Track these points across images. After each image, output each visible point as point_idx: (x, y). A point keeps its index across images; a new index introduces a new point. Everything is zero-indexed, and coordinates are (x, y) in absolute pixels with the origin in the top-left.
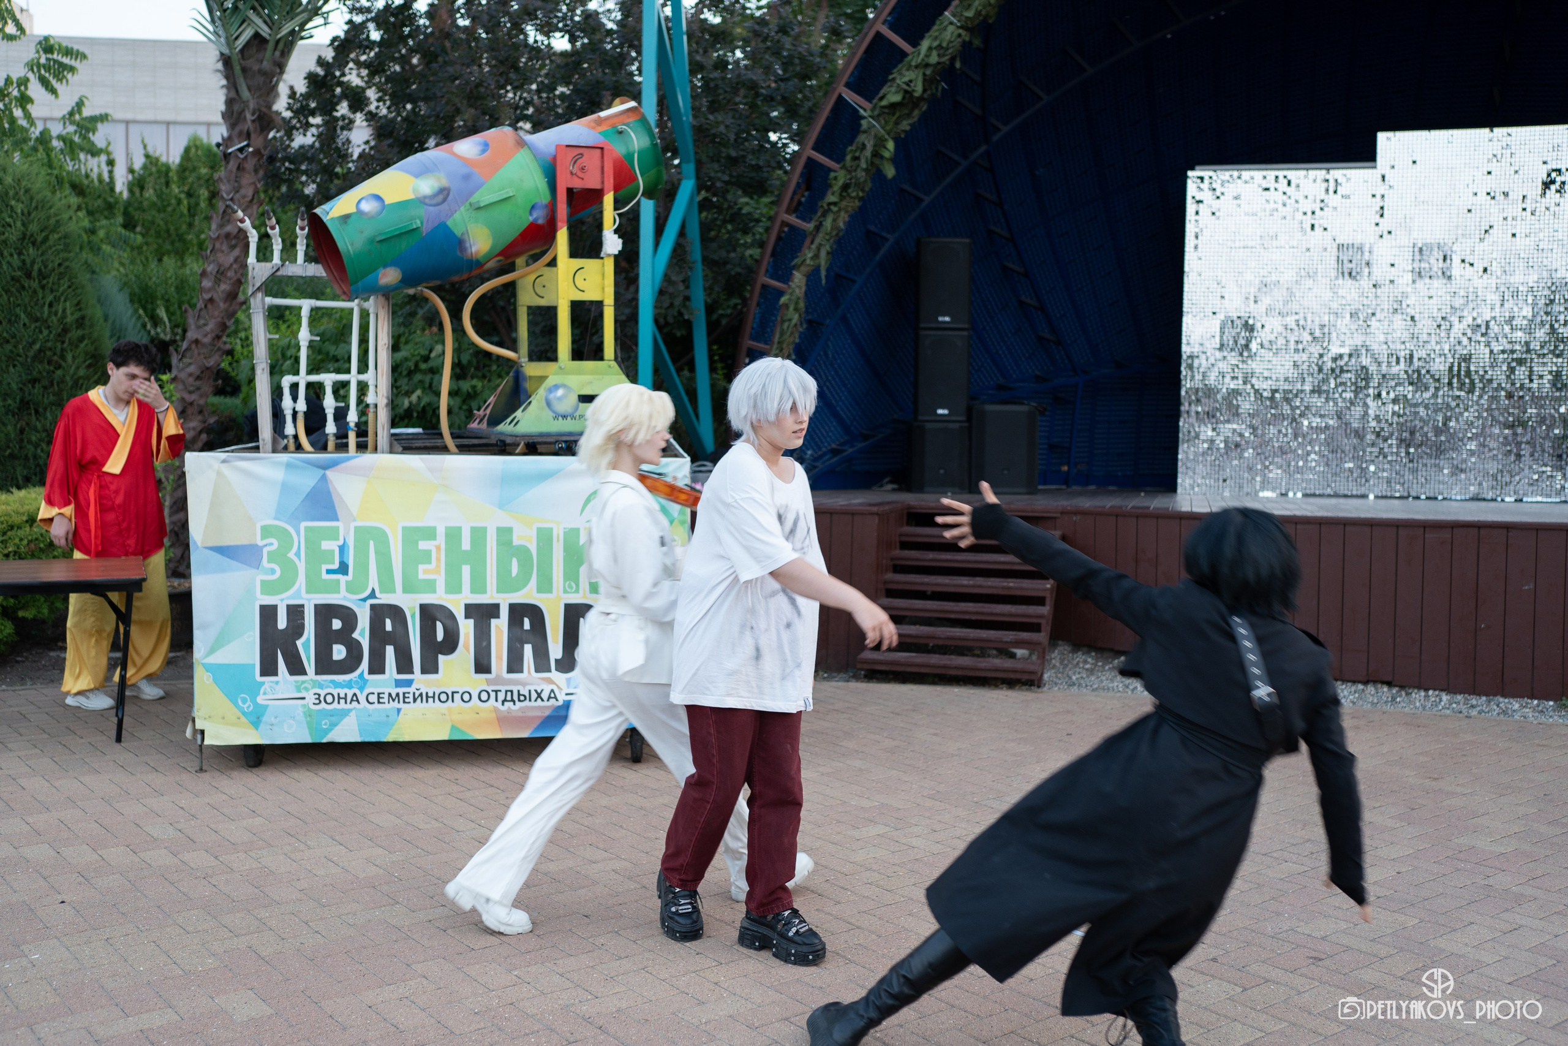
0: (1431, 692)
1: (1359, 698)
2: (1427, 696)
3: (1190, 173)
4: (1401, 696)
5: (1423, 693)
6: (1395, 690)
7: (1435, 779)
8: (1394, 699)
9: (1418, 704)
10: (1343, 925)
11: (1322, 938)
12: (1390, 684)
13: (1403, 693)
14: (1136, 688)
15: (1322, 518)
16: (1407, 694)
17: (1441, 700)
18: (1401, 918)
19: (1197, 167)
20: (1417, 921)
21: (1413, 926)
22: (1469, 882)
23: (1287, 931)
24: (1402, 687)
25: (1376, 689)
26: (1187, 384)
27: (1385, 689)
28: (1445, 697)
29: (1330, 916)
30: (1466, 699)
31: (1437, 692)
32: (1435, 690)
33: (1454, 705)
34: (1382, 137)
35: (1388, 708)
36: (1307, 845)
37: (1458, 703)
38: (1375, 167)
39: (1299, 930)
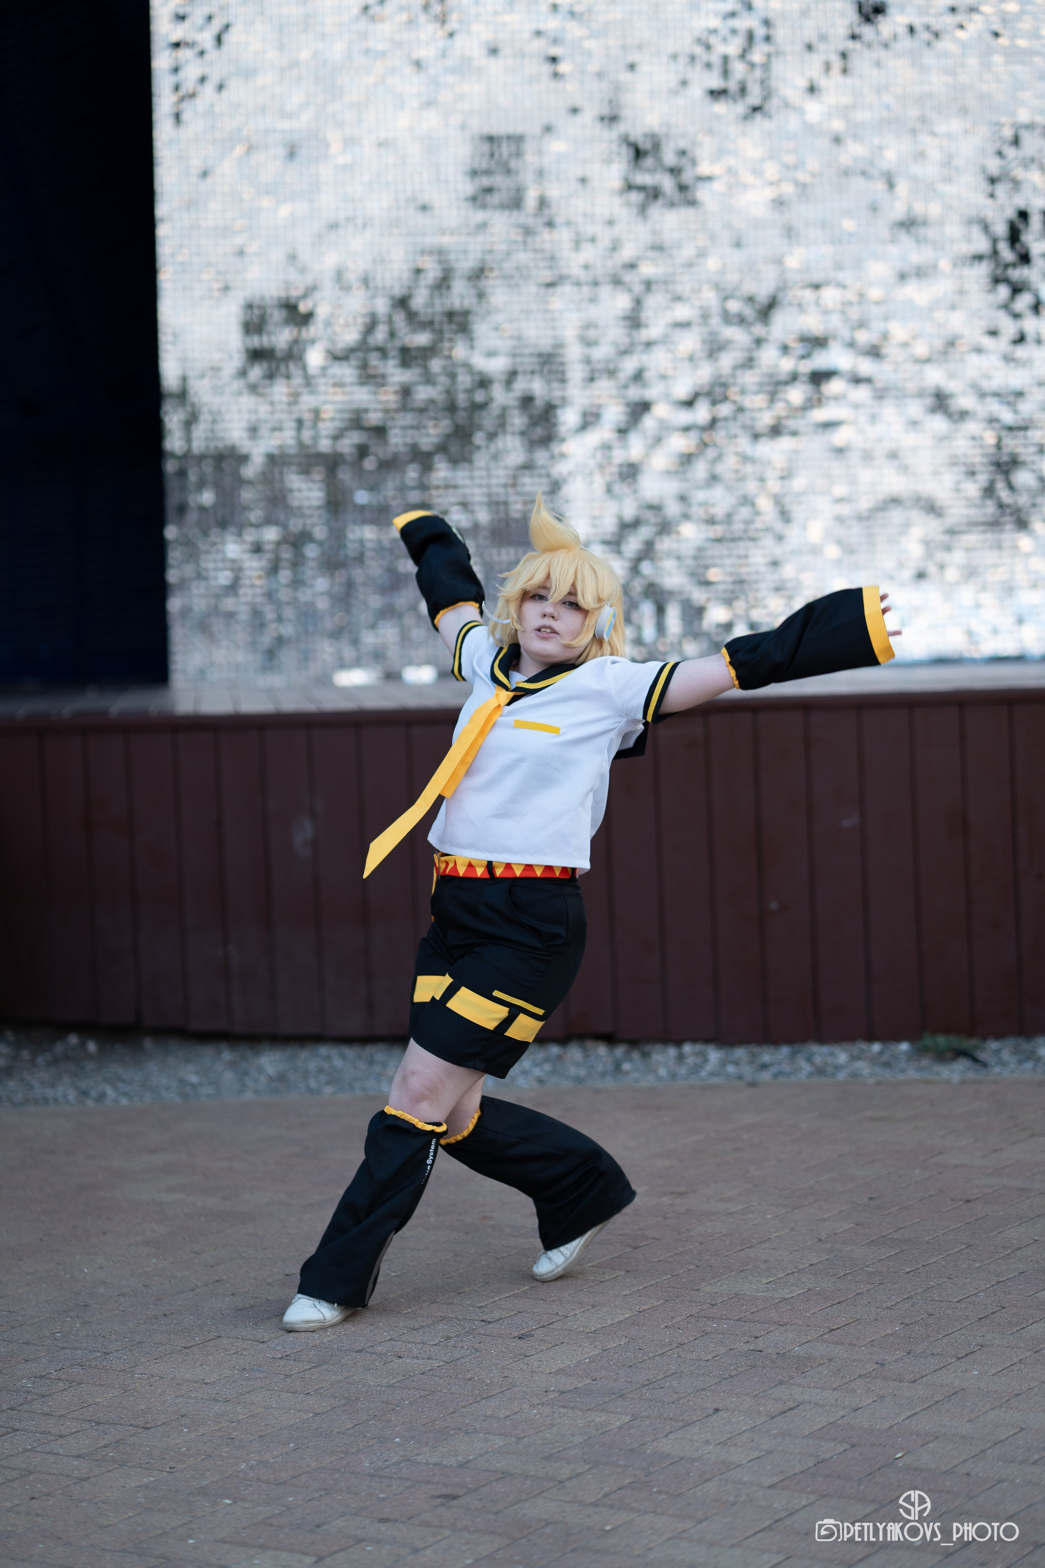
0: (687, 1048)
1: (554, 1072)
2: (681, 1058)
4: (630, 1060)
5: (672, 1051)
6: (620, 1051)
7: (680, 1194)
8: (618, 1067)
9: (663, 1072)
10: (499, 1442)
11: (461, 1466)
12: (610, 1039)
13: (636, 1055)
14: (102, 1096)
16: (645, 1055)
17: (706, 1060)
18: (601, 1418)
20: (627, 1419)
21: (620, 1428)
22: (722, 1350)
23: (397, 1463)
24: (634, 1043)
25: (585, 1050)
27: (602, 1050)
28: (714, 1055)
29: (476, 1431)
30: (753, 1055)
31: (699, 1047)
32: (694, 1040)
33: (731, 1069)
35: (609, 1083)
36: (440, 1326)
37: (737, 1064)
39: (419, 1458)
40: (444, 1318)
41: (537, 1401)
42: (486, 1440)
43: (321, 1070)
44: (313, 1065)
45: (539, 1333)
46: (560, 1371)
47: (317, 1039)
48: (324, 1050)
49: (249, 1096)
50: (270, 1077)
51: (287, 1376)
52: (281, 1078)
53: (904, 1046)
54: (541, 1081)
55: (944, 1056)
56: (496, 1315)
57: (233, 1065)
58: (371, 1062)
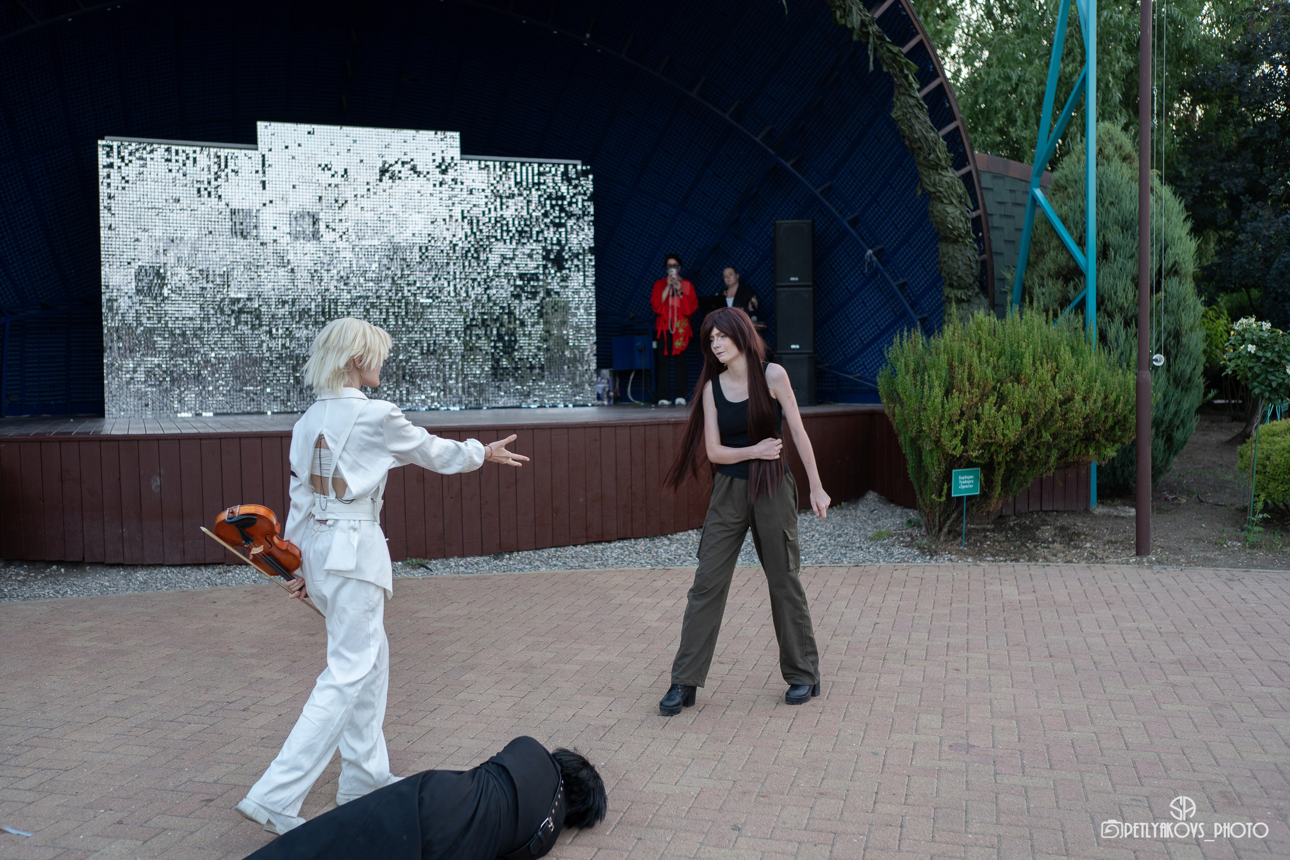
3: (100, 142)
10: (233, 767)
11: (215, 782)
15: (222, 434)
19: (106, 138)
23: (186, 782)
26: (109, 323)
29: (223, 762)
34: (261, 125)
36: (209, 706)
38: (257, 149)
39: (196, 779)
40: (210, 702)
41: (250, 744)
42: (227, 767)
43: (162, 578)
44: (159, 576)
45: (252, 708)
46: (261, 727)
47: (162, 565)
48: (164, 570)
49: (130, 592)
50: (141, 583)
51: (137, 737)
52: (145, 582)
53: (400, 563)
54: (255, 581)
55: (414, 567)
56: (234, 699)
57: (125, 576)
58: (185, 575)
